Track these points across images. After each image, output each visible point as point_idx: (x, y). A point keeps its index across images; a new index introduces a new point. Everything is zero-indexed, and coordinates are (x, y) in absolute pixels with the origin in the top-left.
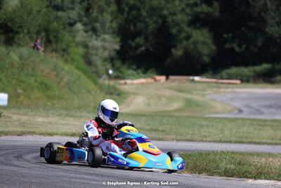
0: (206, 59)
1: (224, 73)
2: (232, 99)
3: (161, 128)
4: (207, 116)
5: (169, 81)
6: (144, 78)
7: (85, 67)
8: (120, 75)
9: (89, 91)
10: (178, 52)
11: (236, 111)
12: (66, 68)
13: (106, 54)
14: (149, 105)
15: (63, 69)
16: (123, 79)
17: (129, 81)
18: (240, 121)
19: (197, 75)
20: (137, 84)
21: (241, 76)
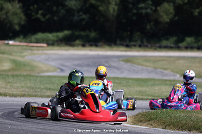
0: (17, 28)
1: (33, 38)
11: (59, 70)
21: (47, 41)
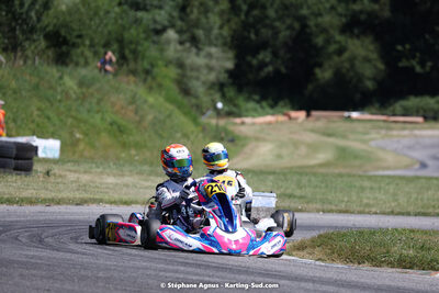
0: (370, 85)
1: (398, 106)
2: (410, 148)
3: (298, 192)
4: (372, 173)
5: (310, 119)
6: (273, 115)
7: (180, 98)
8: (234, 109)
9: (185, 136)
10: (324, 74)
11: (417, 166)
12: (151, 100)
13: (212, 77)
14: (279, 156)
15: (146, 101)
16: (240, 116)
17: (248, 120)
18: (423, 181)
19: (354, 110)
20: (261, 124)
21: (425, 111)
